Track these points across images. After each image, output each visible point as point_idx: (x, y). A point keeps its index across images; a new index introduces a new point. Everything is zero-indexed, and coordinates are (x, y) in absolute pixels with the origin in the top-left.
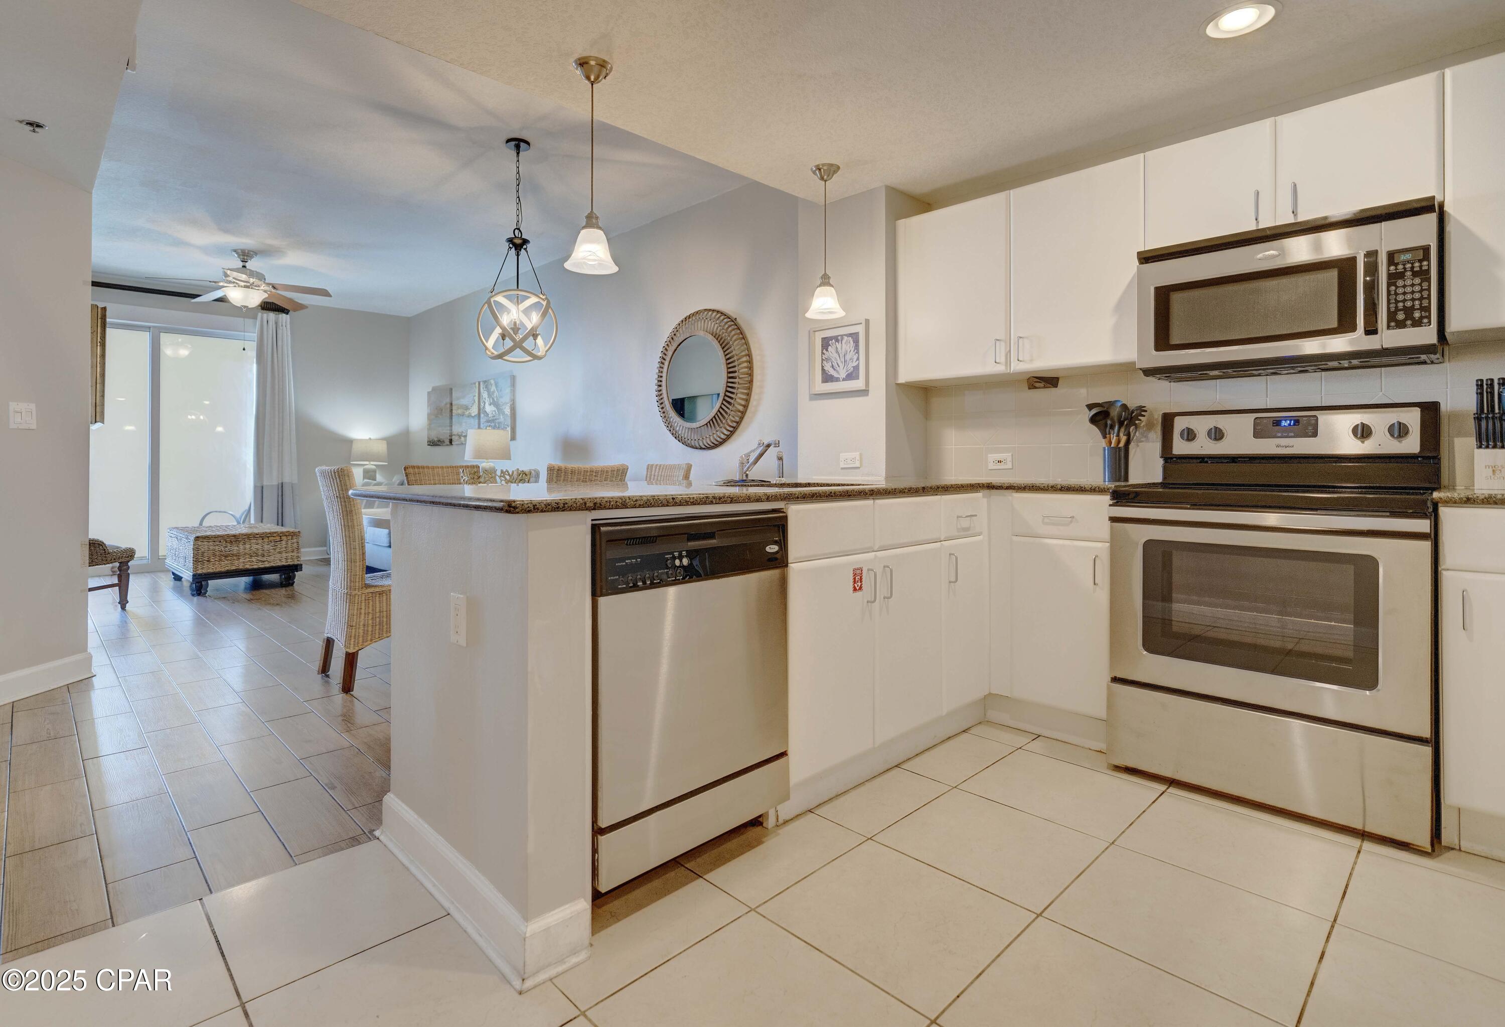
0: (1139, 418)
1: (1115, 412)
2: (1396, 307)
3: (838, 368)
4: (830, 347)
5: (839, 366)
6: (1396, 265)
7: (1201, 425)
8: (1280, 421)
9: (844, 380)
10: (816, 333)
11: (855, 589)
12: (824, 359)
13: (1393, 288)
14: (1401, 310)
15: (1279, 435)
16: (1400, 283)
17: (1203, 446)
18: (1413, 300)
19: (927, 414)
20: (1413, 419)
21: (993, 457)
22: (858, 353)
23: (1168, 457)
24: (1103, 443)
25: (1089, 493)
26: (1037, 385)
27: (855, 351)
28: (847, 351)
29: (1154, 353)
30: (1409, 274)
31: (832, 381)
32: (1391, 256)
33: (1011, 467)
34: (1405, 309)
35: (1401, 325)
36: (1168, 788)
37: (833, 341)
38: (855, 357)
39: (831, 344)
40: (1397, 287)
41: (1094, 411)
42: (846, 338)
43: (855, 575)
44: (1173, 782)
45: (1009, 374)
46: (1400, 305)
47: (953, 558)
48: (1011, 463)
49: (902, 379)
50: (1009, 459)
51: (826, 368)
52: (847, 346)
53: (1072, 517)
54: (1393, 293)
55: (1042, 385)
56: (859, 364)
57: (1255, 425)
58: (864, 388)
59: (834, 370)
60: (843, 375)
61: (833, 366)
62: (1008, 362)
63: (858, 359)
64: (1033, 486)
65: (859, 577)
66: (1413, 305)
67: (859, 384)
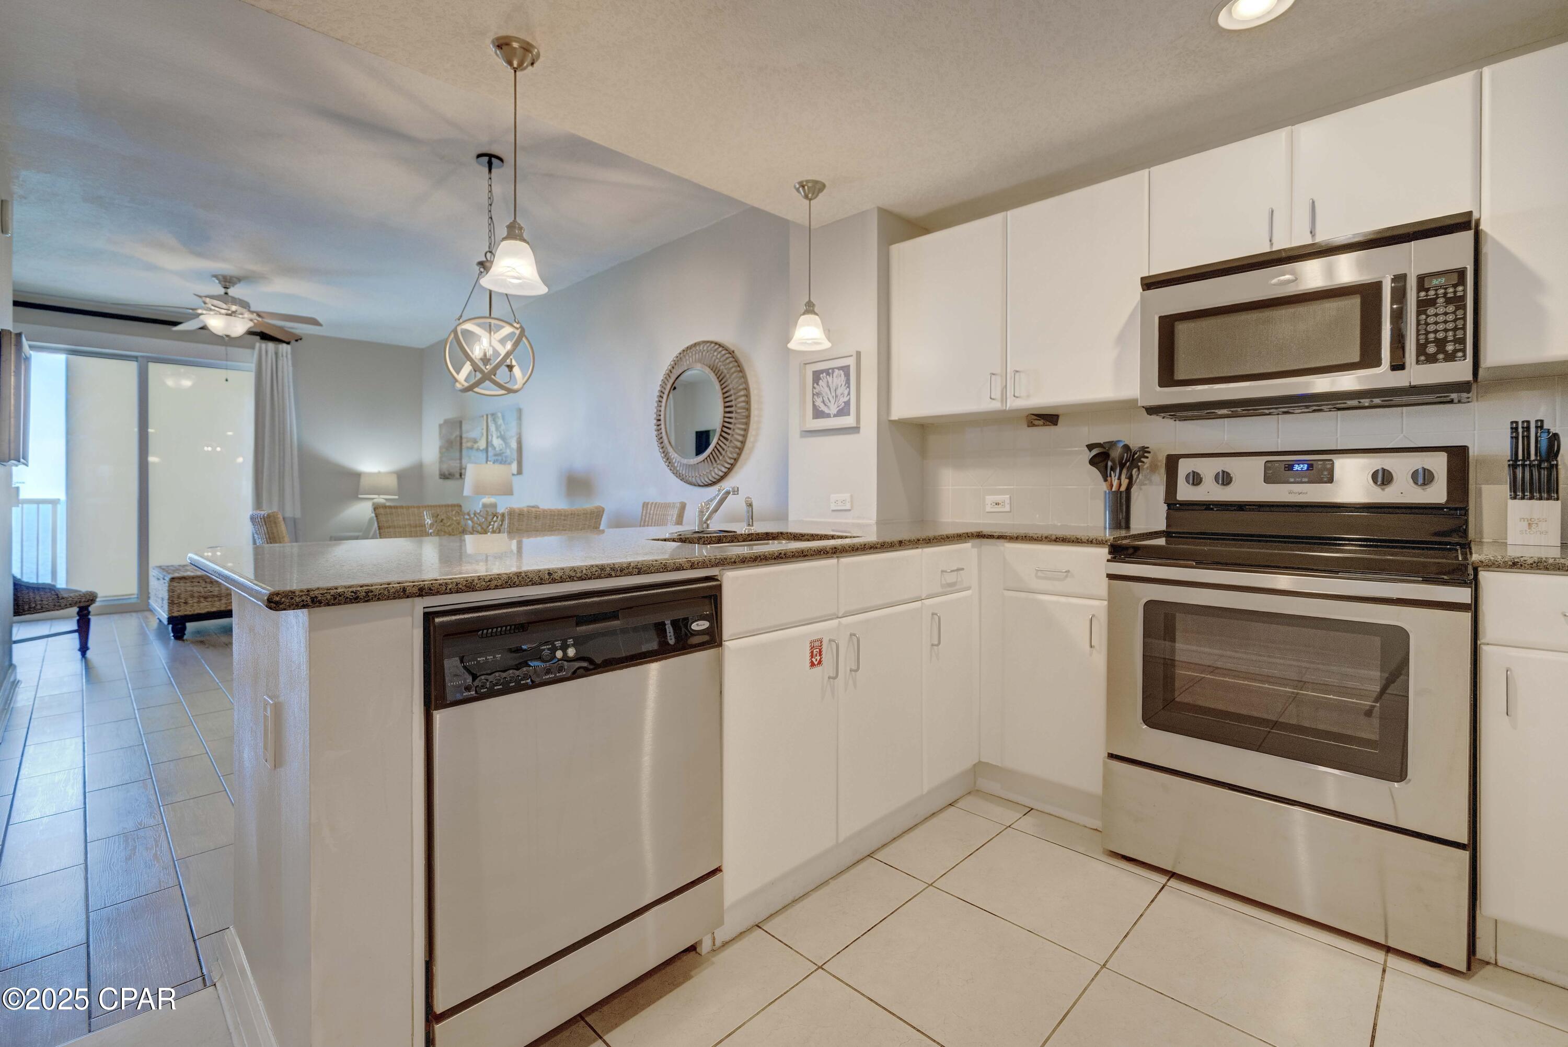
0: (1142, 459)
1: (1116, 453)
2: (1427, 339)
3: (829, 404)
4: (821, 381)
5: (830, 402)
6: (1427, 290)
7: (1208, 468)
8: (1293, 466)
9: (835, 416)
10: (807, 365)
11: (812, 664)
12: (815, 393)
13: (1423, 317)
14: (1432, 342)
15: (1292, 480)
16: (1431, 311)
17: (1210, 492)
18: (1446, 330)
19: (923, 452)
20: (1439, 464)
21: (990, 499)
22: (849, 387)
23: (1173, 505)
24: (1104, 486)
25: (1086, 545)
26: (1036, 422)
27: (847, 385)
28: (838, 386)
29: (1158, 389)
30: (1441, 300)
31: (823, 417)
32: (1421, 279)
33: (1008, 510)
34: (1437, 341)
35: (1432, 359)
36: (1168, 880)
37: (824, 374)
38: (846, 392)
39: (822, 378)
40: (1428, 316)
41: (1094, 452)
42: (836, 371)
43: (812, 648)
44: (1173, 875)
45: (1004, 411)
46: (1431, 336)
47: (936, 618)
48: (1009, 505)
49: (895, 416)
50: (1008, 501)
51: (817, 404)
52: (838, 379)
53: (1068, 572)
54: (1423, 322)
55: (1041, 422)
56: (850, 399)
57: (1266, 468)
58: (855, 425)
59: (825, 405)
60: (833, 410)
61: (823, 402)
62: (1004, 399)
63: (849, 394)
64: (1025, 536)
65: (818, 650)
66: (1446, 337)
67: (849, 421)
